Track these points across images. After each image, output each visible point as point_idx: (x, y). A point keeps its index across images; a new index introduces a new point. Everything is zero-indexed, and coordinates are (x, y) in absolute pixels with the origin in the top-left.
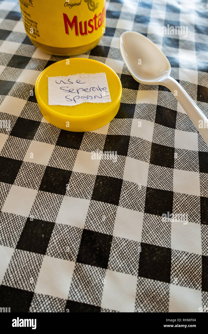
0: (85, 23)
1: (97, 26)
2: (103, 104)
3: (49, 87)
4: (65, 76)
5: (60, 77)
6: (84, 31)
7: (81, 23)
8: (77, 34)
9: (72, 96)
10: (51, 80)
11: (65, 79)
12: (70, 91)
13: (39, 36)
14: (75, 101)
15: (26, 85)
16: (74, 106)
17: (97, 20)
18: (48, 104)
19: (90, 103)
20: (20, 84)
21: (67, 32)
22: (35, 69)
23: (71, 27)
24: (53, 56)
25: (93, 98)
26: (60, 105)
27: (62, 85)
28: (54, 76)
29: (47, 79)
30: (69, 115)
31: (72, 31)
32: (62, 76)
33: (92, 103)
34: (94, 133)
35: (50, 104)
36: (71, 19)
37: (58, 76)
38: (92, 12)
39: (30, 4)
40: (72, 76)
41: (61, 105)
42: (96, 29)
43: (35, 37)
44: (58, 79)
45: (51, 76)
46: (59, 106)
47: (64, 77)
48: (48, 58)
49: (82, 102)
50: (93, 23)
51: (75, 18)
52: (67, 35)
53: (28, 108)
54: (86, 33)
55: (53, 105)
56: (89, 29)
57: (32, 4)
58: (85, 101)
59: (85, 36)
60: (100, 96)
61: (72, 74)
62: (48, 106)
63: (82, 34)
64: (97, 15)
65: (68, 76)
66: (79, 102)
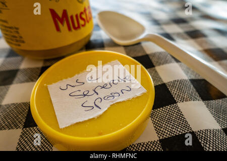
0: (77, 16)
1: (88, 19)
2: (138, 97)
3: (52, 100)
4: (71, 77)
5: (64, 80)
6: (76, 25)
7: (72, 17)
8: (70, 29)
9: (90, 101)
10: (53, 88)
11: (71, 81)
12: (85, 95)
13: (23, 42)
14: (98, 107)
15: (17, 106)
16: (100, 117)
17: (87, 12)
18: (59, 127)
19: (120, 102)
20: (8, 106)
21: (58, 29)
22: (27, 81)
23: (62, 23)
24: (46, 61)
25: (121, 93)
26: (78, 121)
27: (70, 90)
28: (55, 82)
29: (47, 88)
30: (100, 134)
31: (64, 27)
32: (66, 78)
33: (124, 101)
34: (140, 144)
35: (62, 126)
36: (60, 14)
37: (61, 80)
38: (81, 5)
39: (5, 8)
40: (79, 75)
41: (81, 121)
42: (88, 22)
43: (19, 45)
44: (63, 84)
45: (51, 84)
46: (77, 124)
47: (69, 79)
48: (40, 65)
49: (108, 106)
50: (84, 16)
51: (65, 12)
52: (58, 33)
53: (26, 139)
54: (79, 27)
55: (68, 127)
56: (82, 22)
57: (6, 6)
58: (113, 102)
59: (79, 31)
60: (128, 89)
61: (78, 73)
62: (59, 131)
63: (75, 28)
64: (87, 7)
65: (75, 77)
66: (105, 106)
